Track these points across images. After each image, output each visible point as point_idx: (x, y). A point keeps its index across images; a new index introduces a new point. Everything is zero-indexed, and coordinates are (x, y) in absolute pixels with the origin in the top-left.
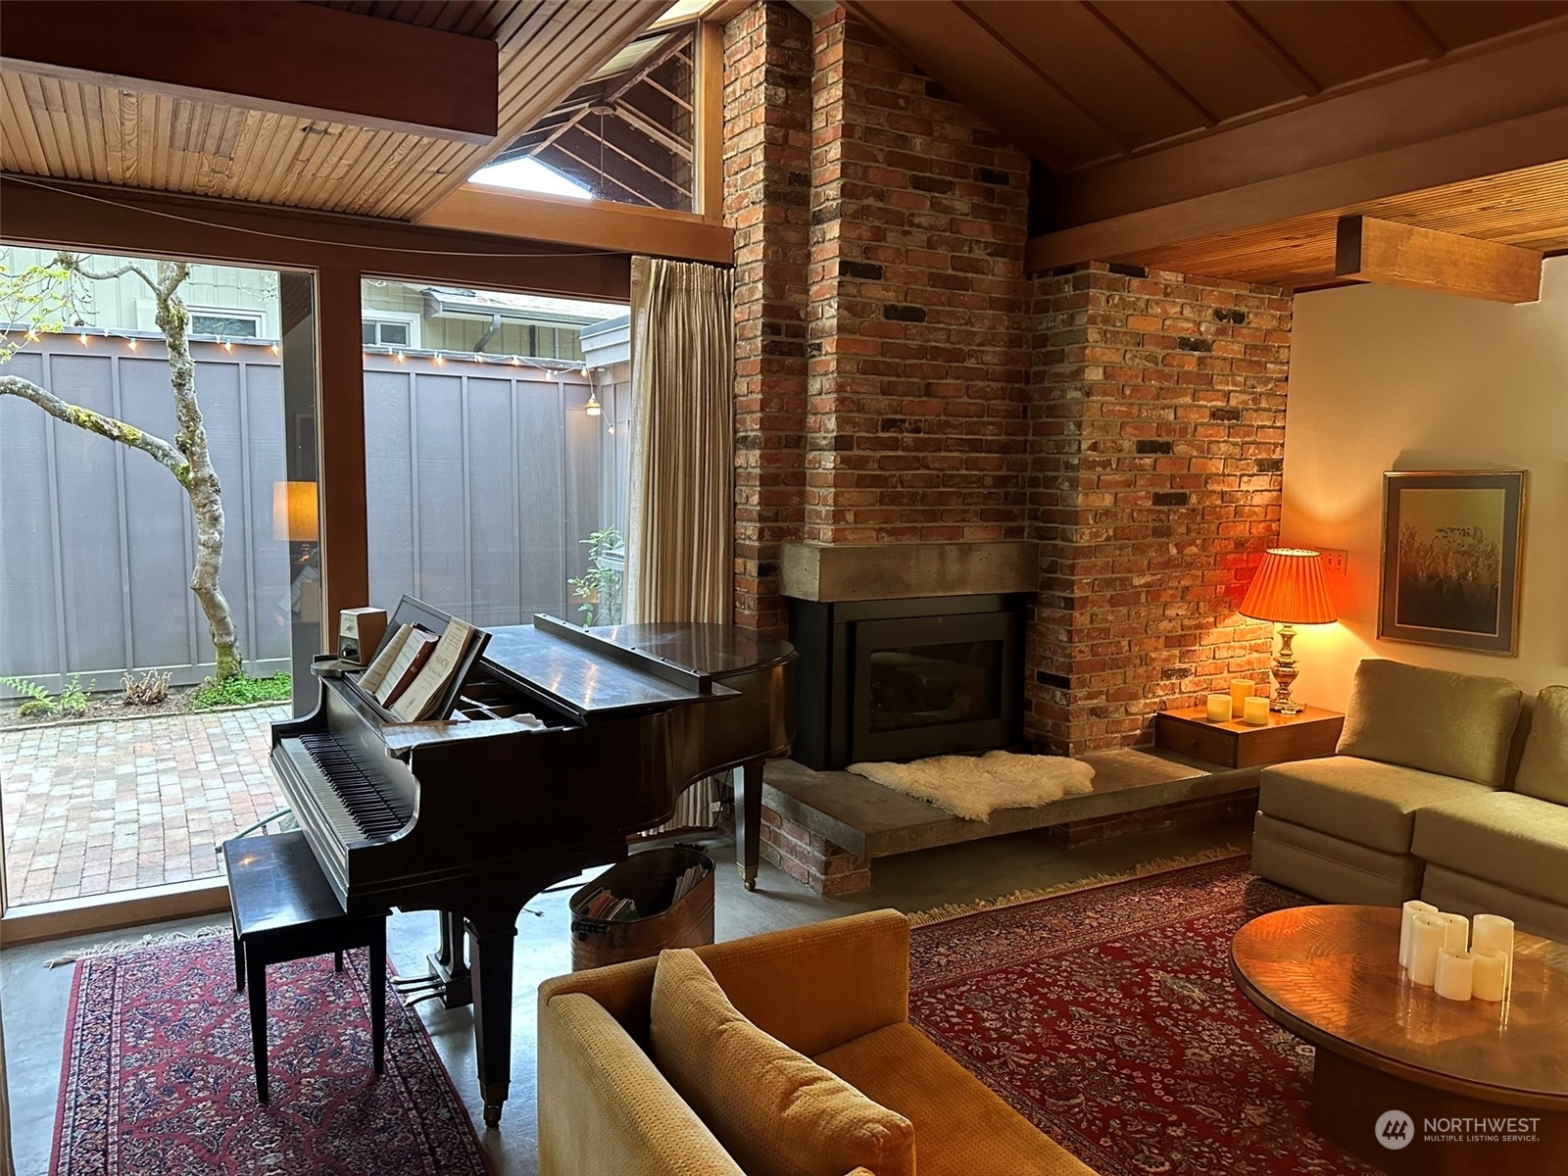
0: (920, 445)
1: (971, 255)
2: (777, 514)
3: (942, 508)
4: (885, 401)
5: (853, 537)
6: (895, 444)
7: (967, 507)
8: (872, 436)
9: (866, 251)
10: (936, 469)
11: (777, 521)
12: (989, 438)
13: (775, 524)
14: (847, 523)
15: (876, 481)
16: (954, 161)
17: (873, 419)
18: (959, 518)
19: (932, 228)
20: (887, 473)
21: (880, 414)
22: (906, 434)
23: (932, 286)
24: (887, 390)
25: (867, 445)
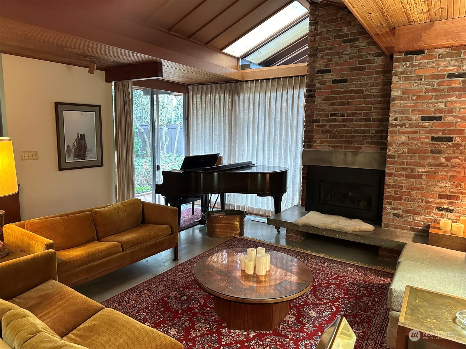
0: (344, 121)
1: (367, 59)
2: (309, 141)
3: (353, 140)
4: (331, 108)
5: (319, 147)
6: (335, 121)
7: (364, 140)
8: (327, 118)
9: (326, 66)
10: (351, 128)
11: (309, 143)
12: (374, 117)
13: (308, 144)
14: (317, 143)
15: (328, 132)
16: (360, 31)
17: (326, 114)
18: (359, 143)
19: (350, 54)
20: (332, 129)
21: (329, 112)
22: (339, 117)
23: (350, 71)
24: (333, 104)
25: (325, 121)
